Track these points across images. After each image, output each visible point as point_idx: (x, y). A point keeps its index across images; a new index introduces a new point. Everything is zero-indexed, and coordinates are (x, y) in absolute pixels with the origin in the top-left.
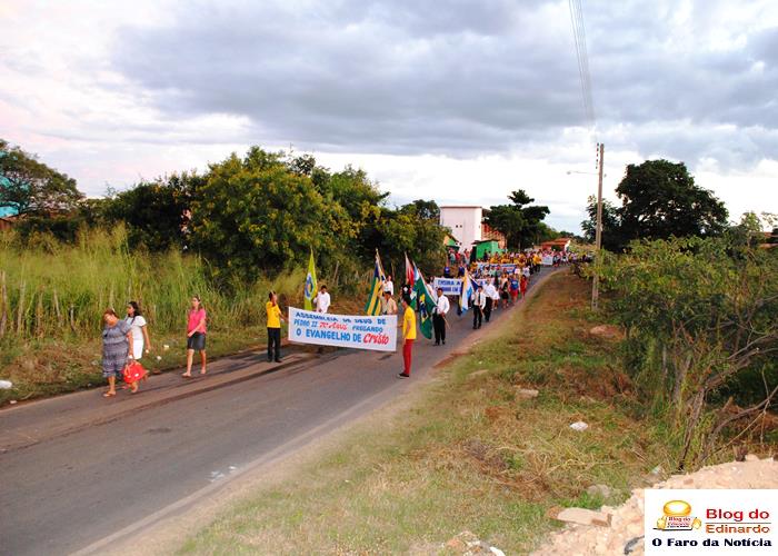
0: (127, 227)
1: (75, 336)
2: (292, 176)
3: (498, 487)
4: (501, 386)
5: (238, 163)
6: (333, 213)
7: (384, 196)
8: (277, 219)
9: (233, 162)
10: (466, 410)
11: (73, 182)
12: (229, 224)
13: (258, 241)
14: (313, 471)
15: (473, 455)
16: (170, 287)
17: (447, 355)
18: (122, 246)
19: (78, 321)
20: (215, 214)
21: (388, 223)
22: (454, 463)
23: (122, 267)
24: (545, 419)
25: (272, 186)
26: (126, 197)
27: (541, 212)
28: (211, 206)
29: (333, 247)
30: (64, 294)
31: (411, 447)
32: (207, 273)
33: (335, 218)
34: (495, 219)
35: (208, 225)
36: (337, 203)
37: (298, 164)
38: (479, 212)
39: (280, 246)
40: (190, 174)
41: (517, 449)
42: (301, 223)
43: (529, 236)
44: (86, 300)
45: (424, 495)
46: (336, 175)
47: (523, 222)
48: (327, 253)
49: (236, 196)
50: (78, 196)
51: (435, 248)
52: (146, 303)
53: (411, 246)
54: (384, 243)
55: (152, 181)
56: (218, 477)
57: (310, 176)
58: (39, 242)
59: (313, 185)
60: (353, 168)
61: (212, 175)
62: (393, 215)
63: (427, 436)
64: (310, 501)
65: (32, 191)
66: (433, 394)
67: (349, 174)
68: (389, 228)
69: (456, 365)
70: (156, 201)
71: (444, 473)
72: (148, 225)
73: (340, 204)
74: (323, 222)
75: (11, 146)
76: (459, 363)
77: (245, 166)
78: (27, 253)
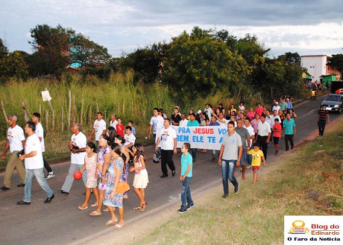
0: (132, 72)
2: (215, 42)
4: (332, 160)
5: (187, 36)
6: (238, 61)
7: (267, 51)
8: (207, 65)
9: (184, 35)
10: (310, 172)
11: (106, 49)
12: (182, 69)
13: (197, 78)
14: (221, 200)
15: (312, 197)
16: (153, 101)
17: (301, 141)
18: (130, 81)
20: (175, 64)
21: (269, 66)
22: (300, 201)
23: (129, 92)
25: (205, 48)
26: (131, 56)
28: (173, 59)
29: (237, 80)
30: (101, 106)
31: (276, 192)
32: (171, 95)
33: (239, 64)
34: (334, 62)
35: (171, 69)
36: (240, 56)
37: (219, 35)
38: (325, 59)
39: (208, 79)
40: (162, 43)
41: (338, 196)
42: (220, 67)
44: (112, 108)
46: (241, 40)
48: (234, 83)
49: (186, 54)
50: (108, 56)
51: (296, 80)
53: (282, 79)
54: (267, 77)
55: (144, 48)
56: (173, 199)
57: (225, 42)
58: (91, 80)
59: (227, 46)
60: (250, 35)
61: (174, 43)
62: (272, 61)
63: (286, 185)
64: (218, 215)
65: (87, 54)
66: (291, 162)
67: (248, 39)
68: (269, 69)
69: (306, 146)
70: (145, 57)
71: (294, 206)
72: (142, 70)
73: (242, 56)
74: (233, 66)
75: (77, 33)
76: (308, 146)
77: (191, 37)
78: (85, 85)
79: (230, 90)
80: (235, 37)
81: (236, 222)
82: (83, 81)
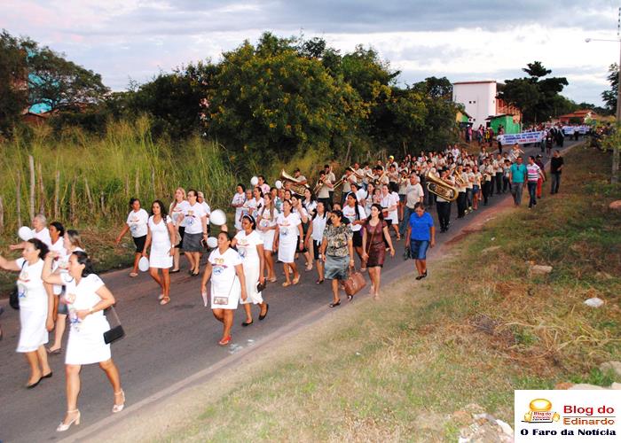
0: (150, 117)
1: (106, 221)
2: (302, 60)
3: (507, 362)
4: (513, 262)
5: (251, 50)
6: (344, 95)
7: (395, 75)
8: (289, 103)
9: (246, 48)
10: (477, 286)
11: (98, 77)
12: (243, 110)
13: (271, 126)
14: (325, 344)
15: (482, 330)
16: (191, 172)
17: (459, 232)
18: (146, 135)
19: (108, 207)
20: (230, 101)
21: (399, 101)
22: (463, 338)
23: (146, 155)
24: (558, 295)
25: (284, 71)
26: (147, 89)
27: (559, 83)
28: (226, 93)
29: (345, 128)
30: (94, 183)
31: (421, 323)
32: (224, 158)
33: (346, 100)
34: (510, 93)
35: (223, 112)
36: (348, 85)
37: (309, 48)
38: (493, 88)
39: (292, 127)
40: (205, 64)
41: (527, 325)
42: (313, 106)
43: (545, 108)
44: (114, 187)
45: (432, 369)
46: (347, 56)
47: (539, 95)
48: (339, 134)
49: (249, 83)
50: (104, 90)
51: (447, 124)
52: (169, 188)
53: (423, 124)
54: (397, 122)
55: (170, 72)
56: (237, 349)
57: (320, 59)
58: (70, 136)
59: (324, 67)
60: (363, 48)
61: (226, 63)
62: (404, 94)
63: (436, 311)
64: (322, 372)
65: (63, 87)
66: (444, 270)
67: (360, 55)
68: (400, 107)
69: (468, 241)
70: (175, 91)
71: (452, 348)
72: (169, 115)
73: (350, 85)
74: (335, 104)
75: (40, 46)
76: (471, 240)
77: (257, 52)
78: (60, 146)
79: (332, 146)
80: (338, 51)
81: (353, 384)
82: (56, 137)
